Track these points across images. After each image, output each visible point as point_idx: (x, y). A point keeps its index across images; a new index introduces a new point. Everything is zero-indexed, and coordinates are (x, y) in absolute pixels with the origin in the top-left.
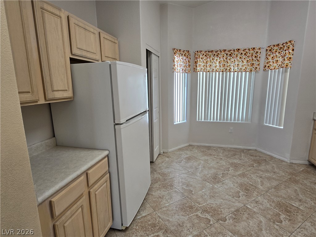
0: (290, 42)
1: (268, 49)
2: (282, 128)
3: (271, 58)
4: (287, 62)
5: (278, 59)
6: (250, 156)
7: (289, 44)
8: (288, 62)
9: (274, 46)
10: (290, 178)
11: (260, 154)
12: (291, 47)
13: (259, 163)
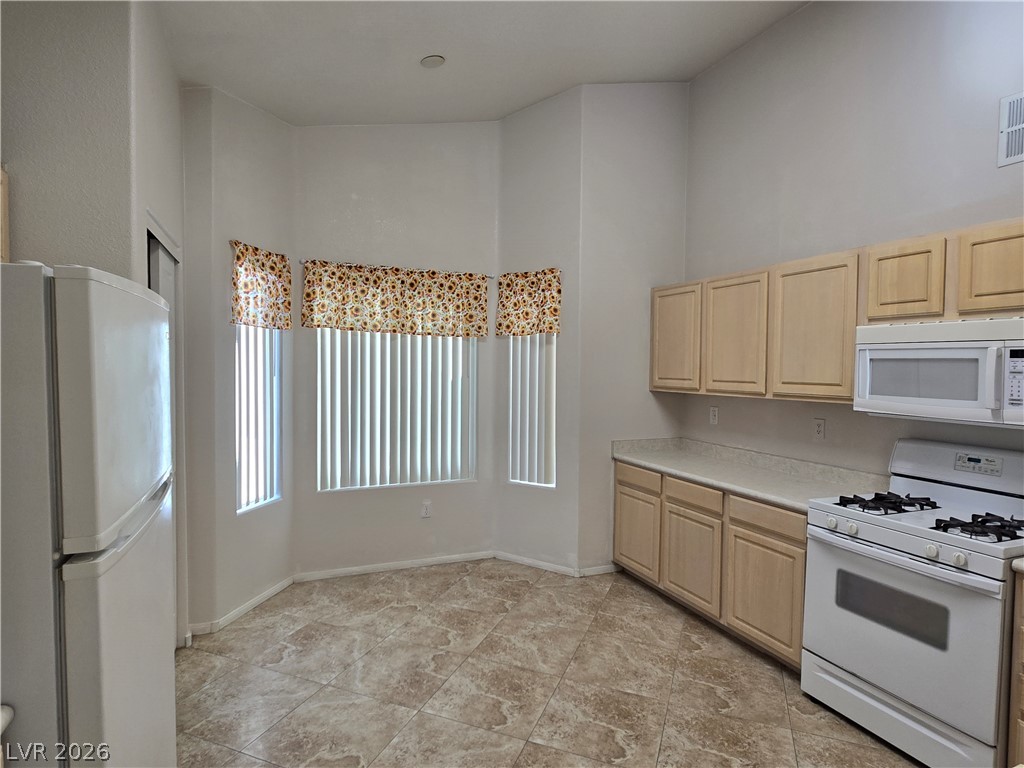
0: (552, 271)
1: (502, 280)
2: (553, 485)
3: (512, 305)
4: (549, 318)
5: (529, 310)
6: (486, 580)
7: (549, 276)
8: (552, 319)
9: (517, 276)
10: (596, 619)
11: (508, 568)
12: (555, 284)
13: (516, 596)
